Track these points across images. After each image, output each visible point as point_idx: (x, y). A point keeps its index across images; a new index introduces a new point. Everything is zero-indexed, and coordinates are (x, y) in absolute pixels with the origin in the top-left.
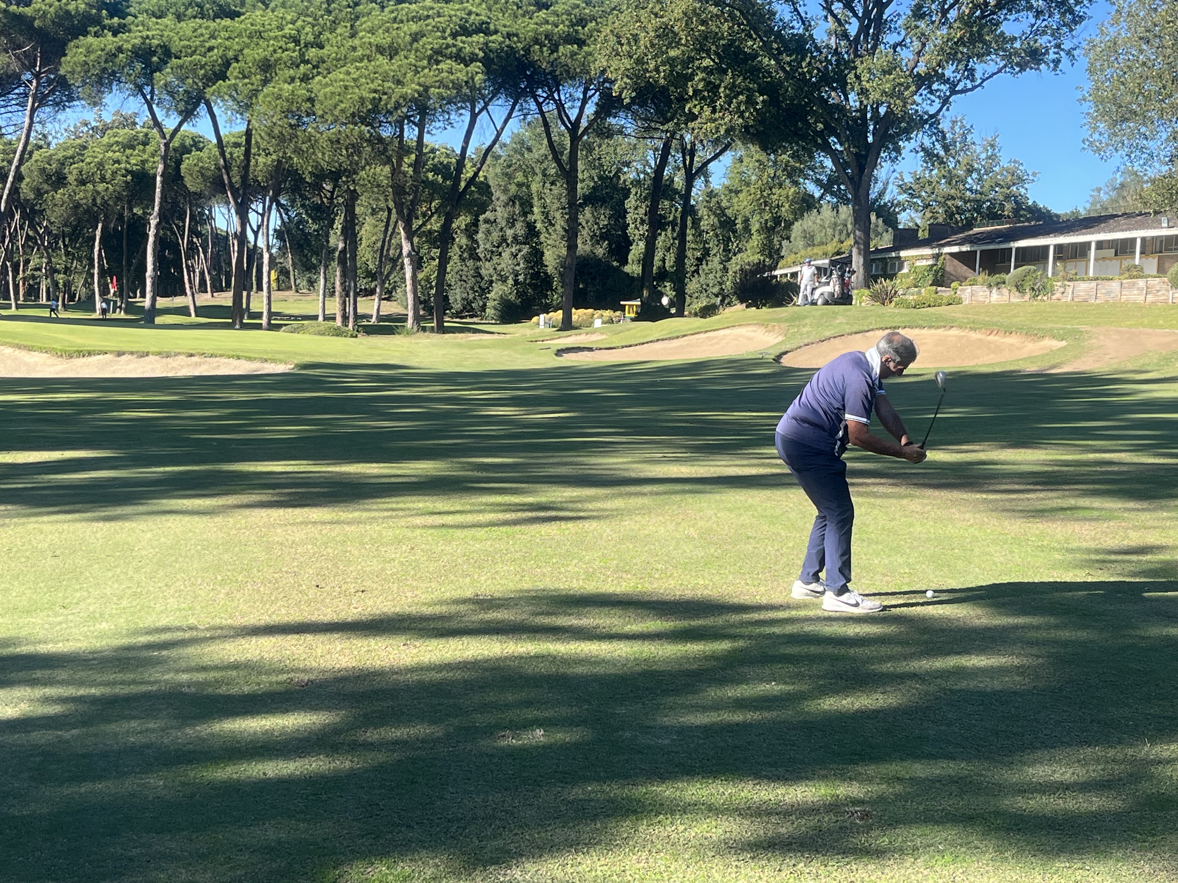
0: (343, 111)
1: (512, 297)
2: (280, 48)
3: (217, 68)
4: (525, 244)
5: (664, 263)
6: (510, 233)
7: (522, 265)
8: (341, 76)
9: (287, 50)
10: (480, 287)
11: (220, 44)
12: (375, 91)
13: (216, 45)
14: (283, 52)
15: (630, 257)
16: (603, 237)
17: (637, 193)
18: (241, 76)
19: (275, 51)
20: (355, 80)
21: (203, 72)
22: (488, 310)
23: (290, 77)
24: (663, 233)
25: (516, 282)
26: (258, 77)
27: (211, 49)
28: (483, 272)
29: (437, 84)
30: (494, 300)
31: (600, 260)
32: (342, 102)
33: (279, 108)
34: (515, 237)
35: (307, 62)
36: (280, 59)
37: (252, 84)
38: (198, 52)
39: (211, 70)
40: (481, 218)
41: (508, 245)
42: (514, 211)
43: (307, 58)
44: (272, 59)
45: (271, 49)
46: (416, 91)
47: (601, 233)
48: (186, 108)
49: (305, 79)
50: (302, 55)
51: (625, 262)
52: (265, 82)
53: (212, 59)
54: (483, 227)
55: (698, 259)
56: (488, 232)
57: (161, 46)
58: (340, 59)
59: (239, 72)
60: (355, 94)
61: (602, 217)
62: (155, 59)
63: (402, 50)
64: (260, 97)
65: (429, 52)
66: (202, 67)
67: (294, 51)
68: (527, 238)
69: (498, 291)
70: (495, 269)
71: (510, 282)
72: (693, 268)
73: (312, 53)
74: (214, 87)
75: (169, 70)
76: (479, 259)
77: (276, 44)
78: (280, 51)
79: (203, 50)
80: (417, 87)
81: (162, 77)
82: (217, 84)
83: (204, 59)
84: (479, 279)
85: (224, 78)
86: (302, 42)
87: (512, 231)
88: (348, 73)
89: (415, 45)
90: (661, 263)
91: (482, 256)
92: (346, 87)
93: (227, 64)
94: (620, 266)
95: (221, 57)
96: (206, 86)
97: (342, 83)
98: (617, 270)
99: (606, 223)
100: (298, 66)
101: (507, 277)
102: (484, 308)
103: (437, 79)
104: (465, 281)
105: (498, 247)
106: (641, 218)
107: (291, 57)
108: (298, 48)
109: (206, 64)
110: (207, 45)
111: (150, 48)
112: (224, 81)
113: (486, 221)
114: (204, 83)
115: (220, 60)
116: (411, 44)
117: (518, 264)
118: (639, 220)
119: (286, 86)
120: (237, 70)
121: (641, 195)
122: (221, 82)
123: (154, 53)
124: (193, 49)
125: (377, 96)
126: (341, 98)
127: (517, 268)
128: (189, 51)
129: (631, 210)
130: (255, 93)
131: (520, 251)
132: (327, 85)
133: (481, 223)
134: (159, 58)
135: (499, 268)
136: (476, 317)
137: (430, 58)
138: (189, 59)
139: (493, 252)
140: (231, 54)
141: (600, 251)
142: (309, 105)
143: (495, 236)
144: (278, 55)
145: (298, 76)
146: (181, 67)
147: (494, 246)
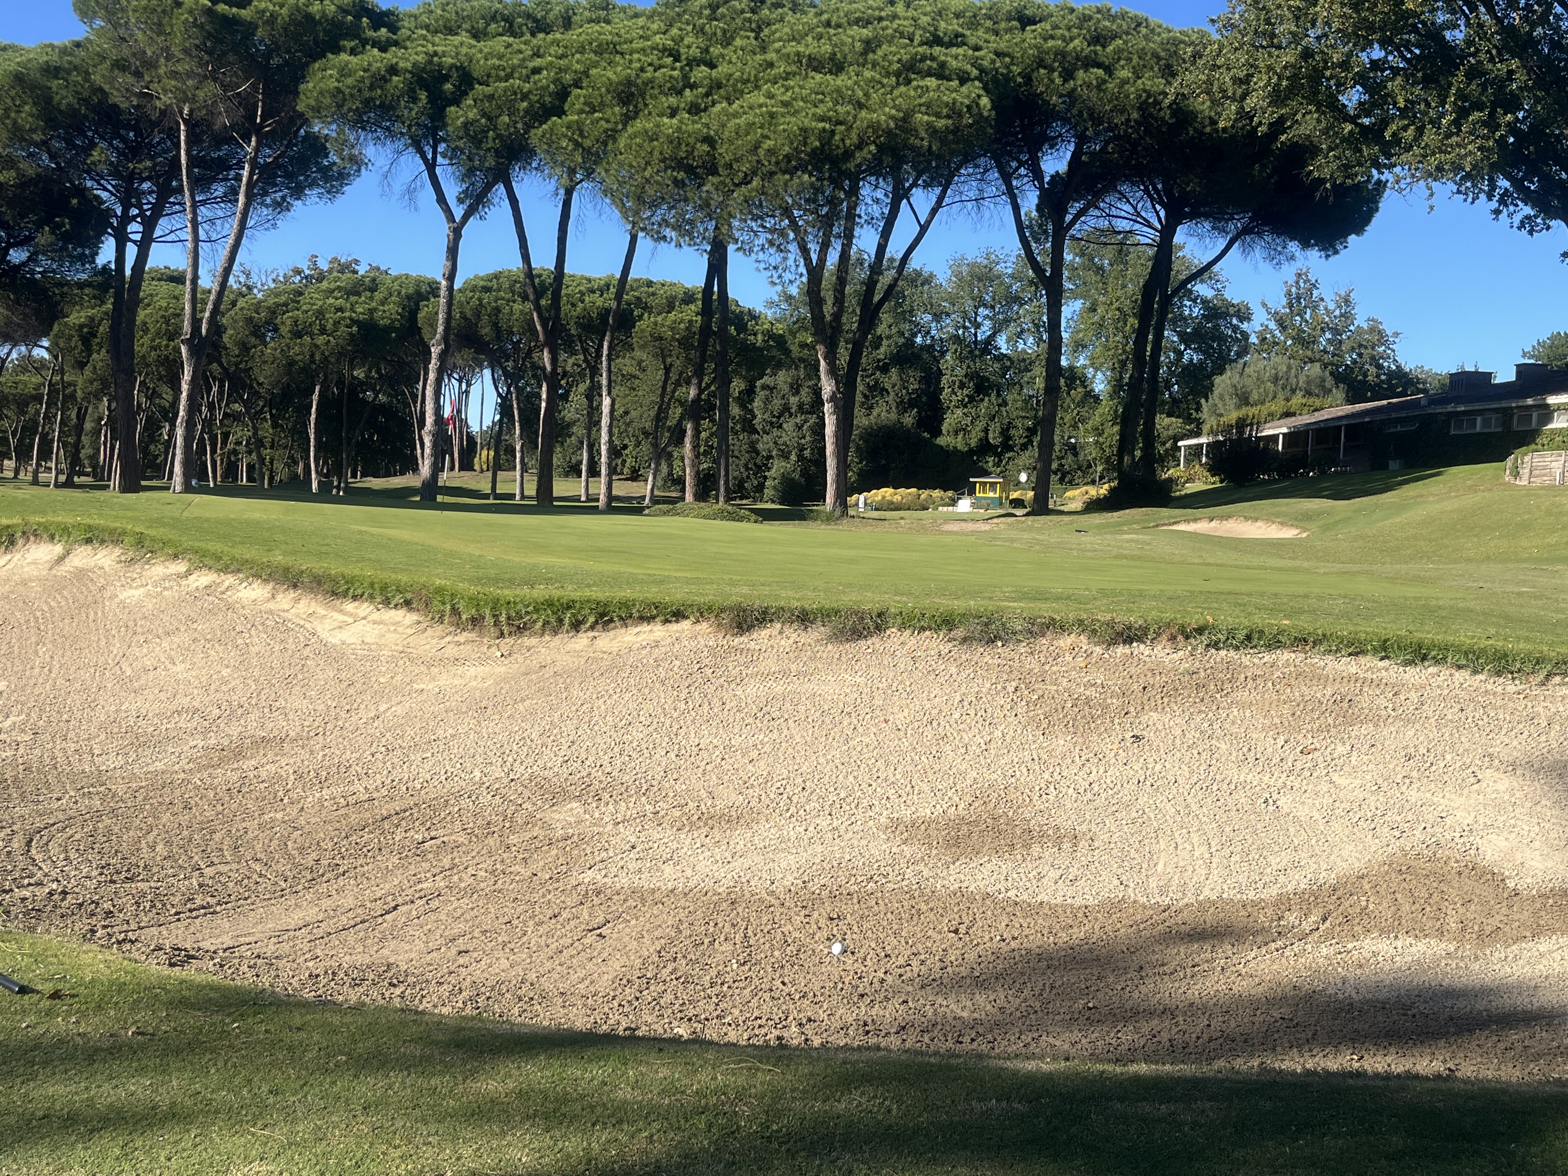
0: (771, 152)
1: (796, 476)
2: (650, 65)
3: (548, 99)
4: (810, 413)
5: (987, 434)
6: (794, 400)
7: (808, 438)
8: (762, 100)
9: (661, 67)
10: (755, 464)
11: (551, 63)
12: (822, 119)
13: (544, 64)
14: (655, 71)
15: (944, 428)
16: (912, 404)
17: (956, 350)
18: (587, 109)
19: (642, 70)
20: (785, 104)
21: (525, 104)
22: (766, 491)
23: (669, 107)
24: (987, 399)
25: (800, 457)
26: (617, 109)
27: (537, 71)
28: (760, 446)
29: (923, 109)
30: (775, 479)
31: (909, 431)
32: (767, 137)
33: (656, 153)
34: (800, 406)
35: (693, 87)
36: (651, 81)
37: (608, 121)
38: (516, 75)
39: (538, 101)
40: (758, 383)
41: (791, 415)
42: (798, 376)
43: (692, 80)
44: (639, 81)
45: (637, 65)
46: (892, 117)
47: (910, 399)
48: (498, 163)
49: (695, 109)
50: (686, 77)
51: (939, 433)
52: (627, 119)
53: (539, 84)
54: (761, 395)
55: (1028, 429)
56: (767, 401)
57: (457, 68)
58: (748, 81)
59: (585, 104)
60: (791, 123)
61: (912, 379)
62: (448, 86)
63: (850, 65)
64: (622, 143)
65: (896, 66)
66: (525, 97)
67: (674, 69)
68: (813, 407)
69: (777, 468)
70: (775, 443)
71: (793, 457)
72: (1023, 441)
73: (700, 73)
74: (544, 126)
75: (470, 102)
76: (756, 432)
77: (643, 58)
78: (651, 69)
79: (524, 71)
80: (893, 112)
81: (461, 112)
82: (549, 123)
83: (527, 85)
84: (754, 455)
85: (561, 113)
86: (683, 57)
87: (797, 399)
88: (771, 96)
89: (871, 56)
90: (982, 434)
91: (759, 428)
92: (772, 115)
93: (563, 94)
94: (932, 437)
95: (554, 82)
96: (528, 127)
97: (764, 109)
98: (929, 443)
99: (917, 386)
100: (680, 93)
101: (790, 452)
102: (760, 488)
103: (923, 100)
104: (737, 457)
105: (779, 417)
106: (961, 381)
107: (671, 77)
108: (678, 64)
109: (530, 92)
110: (531, 65)
111: (440, 71)
112: (560, 118)
113: (764, 387)
114: (526, 124)
115: (552, 86)
116: (865, 53)
117: (804, 437)
118: (957, 384)
119: (666, 120)
120: (582, 99)
121: (961, 353)
122: (554, 118)
123: (446, 78)
124: (508, 70)
125: (827, 126)
126: (766, 131)
127: (803, 441)
128: (502, 74)
129: (949, 372)
130: (612, 135)
131: (806, 421)
132: (736, 115)
133: (758, 390)
134: (454, 85)
135: (780, 441)
136: (747, 498)
137: (898, 74)
138: (503, 84)
139: (772, 423)
140: (568, 78)
141: (909, 420)
142: (706, 148)
143: (777, 404)
144: (649, 75)
145: (682, 105)
146: (491, 97)
147: (774, 416)
